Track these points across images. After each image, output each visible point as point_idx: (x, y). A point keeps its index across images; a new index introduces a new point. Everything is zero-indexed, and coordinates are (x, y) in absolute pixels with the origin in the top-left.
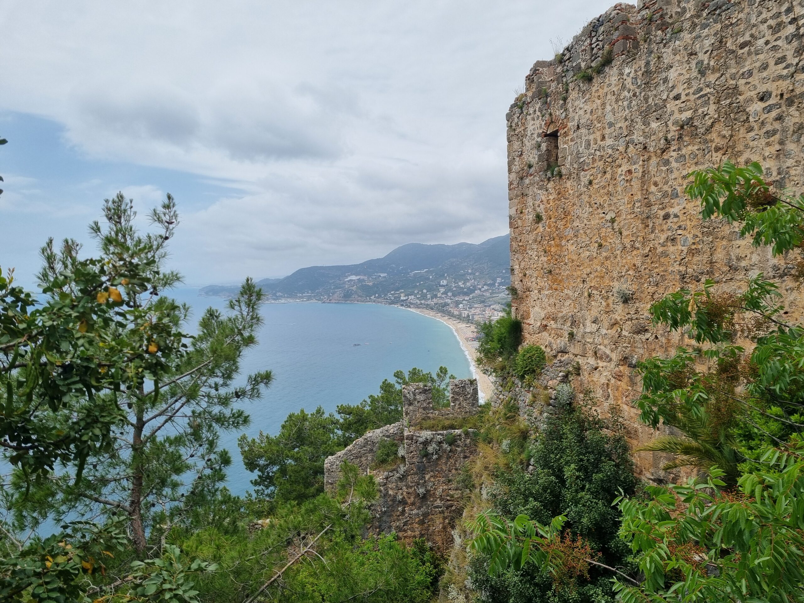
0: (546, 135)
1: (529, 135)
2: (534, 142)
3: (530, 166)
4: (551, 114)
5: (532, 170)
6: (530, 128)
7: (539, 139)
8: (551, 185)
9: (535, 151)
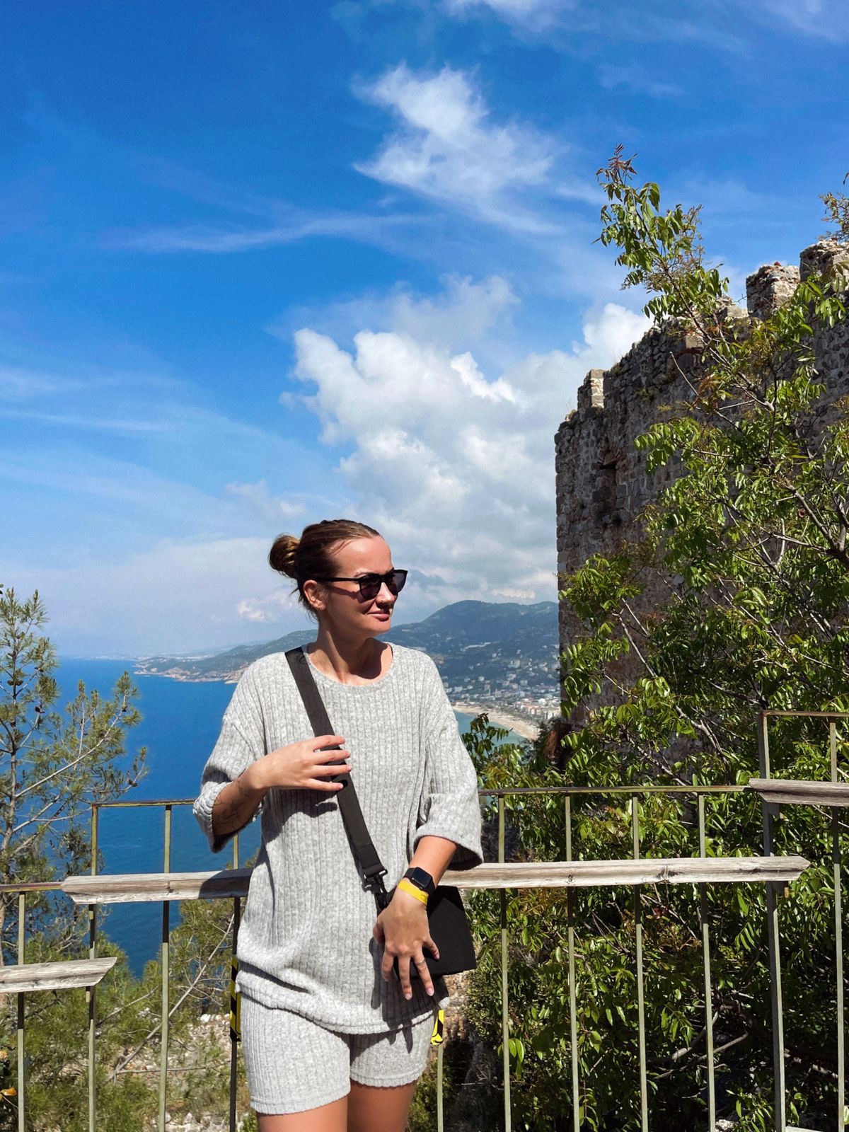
0: (602, 467)
1: (582, 464)
2: (588, 475)
3: (583, 507)
4: (607, 440)
5: (586, 512)
6: (583, 455)
7: (594, 472)
8: (607, 534)
9: (589, 487)
